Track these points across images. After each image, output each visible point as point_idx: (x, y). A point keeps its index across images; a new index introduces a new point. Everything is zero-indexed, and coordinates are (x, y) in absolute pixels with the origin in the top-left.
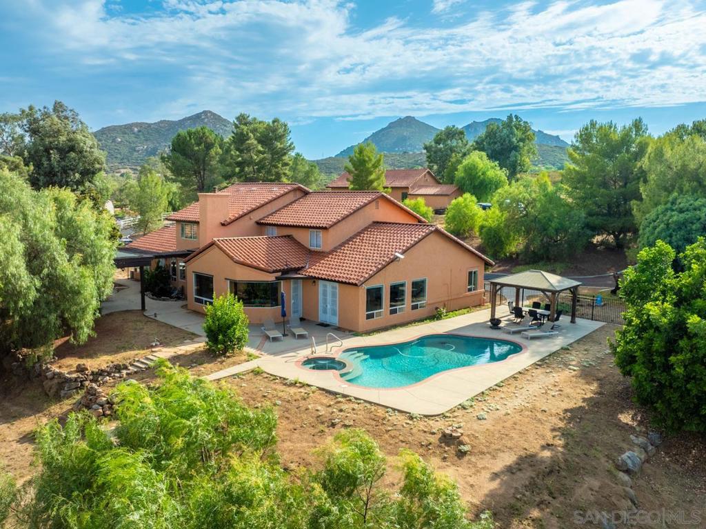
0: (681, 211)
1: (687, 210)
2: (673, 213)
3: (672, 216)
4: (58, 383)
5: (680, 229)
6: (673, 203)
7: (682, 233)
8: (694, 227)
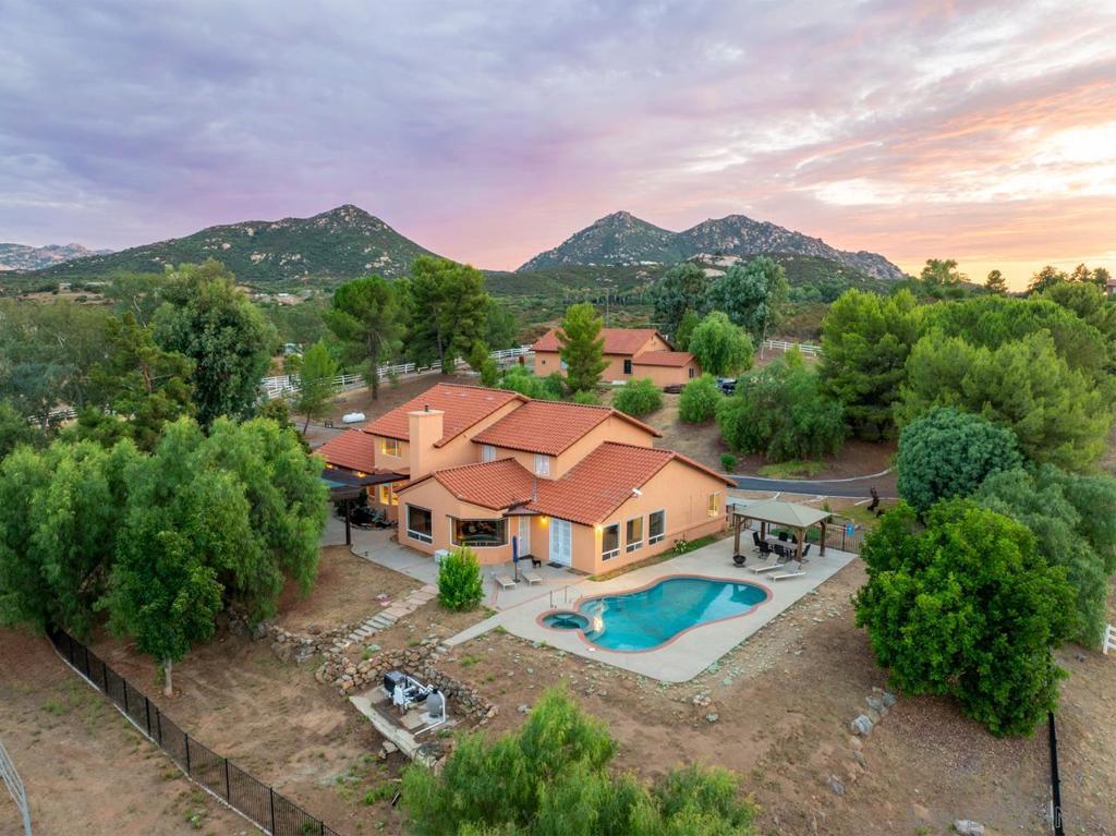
0: (941, 428)
1: (948, 427)
2: (933, 429)
3: (931, 433)
4: (291, 647)
5: (939, 448)
6: (933, 417)
7: (941, 452)
8: (953, 448)
